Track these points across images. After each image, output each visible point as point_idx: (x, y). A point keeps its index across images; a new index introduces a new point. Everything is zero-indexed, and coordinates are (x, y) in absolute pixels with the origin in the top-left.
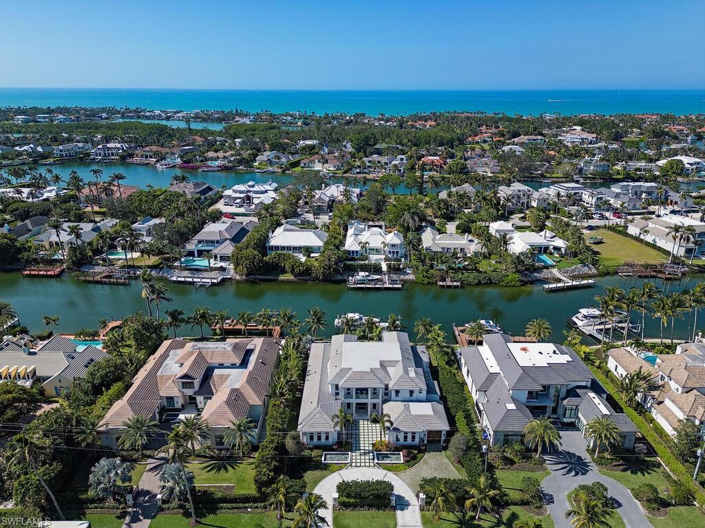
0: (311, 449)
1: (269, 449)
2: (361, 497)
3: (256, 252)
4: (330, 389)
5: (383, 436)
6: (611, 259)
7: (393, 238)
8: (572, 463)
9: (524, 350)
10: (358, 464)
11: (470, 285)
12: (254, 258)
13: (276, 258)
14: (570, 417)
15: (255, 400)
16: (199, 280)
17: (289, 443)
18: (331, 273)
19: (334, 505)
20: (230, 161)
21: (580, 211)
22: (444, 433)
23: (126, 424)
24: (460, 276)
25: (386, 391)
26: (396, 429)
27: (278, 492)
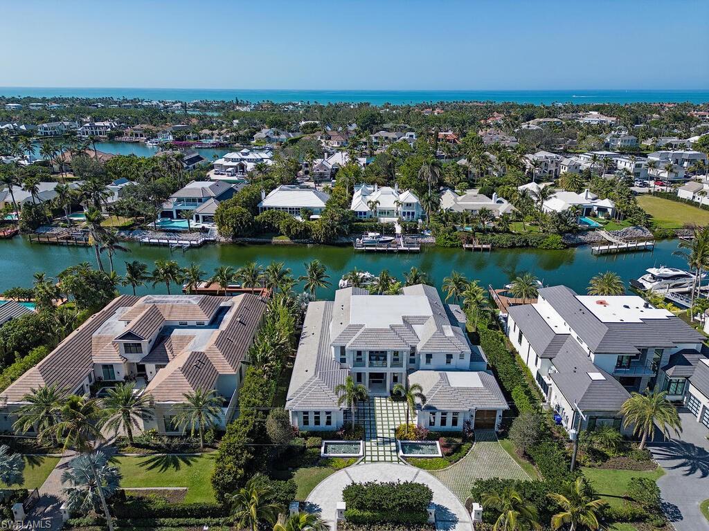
0: (305, 437)
1: (240, 433)
2: (381, 510)
3: (244, 210)
4: (333, 353)
5: (410, 419)
6: (666, 222)
7: (408, 197)
8: (693, 458)
9: (601, 303)
10: (375, 459)
11: (502, 247)
12: (242, 216)
13: (268, 217)
14: (676, 394)
15: (226, 368)
16: (176, 242)
17: (272, 427)
18: (334, 234)
19: (339, 522)
20: (226, 139)
21: (621, 174)
22: (500, 413)
23: (28, 398)
24: (490, 238)
25: (413, 357)
26: (429, 408)
27: (249, 500)
